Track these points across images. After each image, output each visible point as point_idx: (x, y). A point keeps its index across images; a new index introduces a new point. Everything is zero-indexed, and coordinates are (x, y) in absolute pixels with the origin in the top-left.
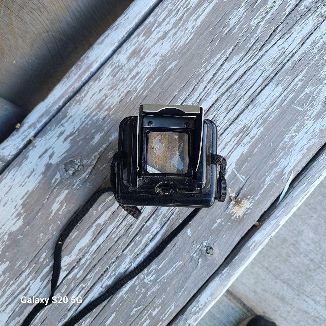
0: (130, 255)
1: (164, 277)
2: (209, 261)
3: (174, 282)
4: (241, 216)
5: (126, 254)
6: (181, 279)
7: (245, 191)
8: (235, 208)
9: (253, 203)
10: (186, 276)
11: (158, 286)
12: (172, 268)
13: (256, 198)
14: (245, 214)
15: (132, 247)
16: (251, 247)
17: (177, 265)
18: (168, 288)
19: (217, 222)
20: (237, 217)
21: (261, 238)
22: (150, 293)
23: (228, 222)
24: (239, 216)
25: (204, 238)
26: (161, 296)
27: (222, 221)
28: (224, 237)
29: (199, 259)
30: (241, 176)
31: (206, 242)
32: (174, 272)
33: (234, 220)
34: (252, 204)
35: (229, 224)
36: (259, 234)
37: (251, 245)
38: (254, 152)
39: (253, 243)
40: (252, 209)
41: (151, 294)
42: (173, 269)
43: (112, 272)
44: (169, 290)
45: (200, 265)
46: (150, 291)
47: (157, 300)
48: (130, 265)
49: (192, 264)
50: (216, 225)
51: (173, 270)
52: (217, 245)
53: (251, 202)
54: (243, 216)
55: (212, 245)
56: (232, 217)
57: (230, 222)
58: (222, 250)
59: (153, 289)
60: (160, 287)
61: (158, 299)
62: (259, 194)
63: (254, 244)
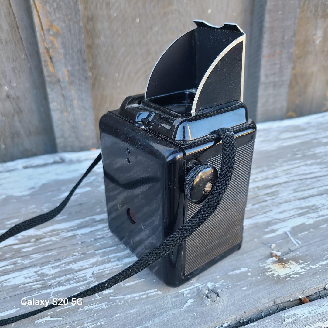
0: (100, 257)
1: (124, 298)
2: (204, 308)
3: (132, 311)
4: (282, 277)
5: (97, 254)
6: (145, 312)
7: (296, 255)
8: (275, 265)
9: (305, 269)
10: (156, 311)
11: (106, 305)
12: (143, 293)
13: (313, 267)
14: (289, 276)
15: (110, 251)
16: (287, 321)
17: (152, 293)
18: (118, 315)
19: (240, 269)
20: (275, 276)
21: (309, 315)
22: (88, 308)
23: (259, 275)
24: (278, 276)
25: (211, 279)
26: (98, 319)
27: (248, 271)
28: (244, 288)
29: (190, 299)
30: (296, 240)
31: (213, 284)
32: (143, 299)
33: (268, 277)
34: (303, 270)
35: (259, 278)
36: (307, 308)
37: (289, 317)
38: (321, 227)
39: (292, 316)
40: (302, 275)
41: (88, 310)
42: (143, 295)
43: (63, 264)
44: (117, 317)
45: (187, 307)
46: (90, 306)
47: (88, 323)
48: (91, 266)
49: (175, 301)
50: (238, 272)
51: (142, 297)
52: (228, 295)
53: (302, 268)
54: (286, 277)
55: (219, 291)
56: (267, 272)
57: (260, 276)
58: (232, 305)
59: (96, 305)
60: (107, 308)
61: (92, 321)
62: (319, 264)
63: (293, 319)
